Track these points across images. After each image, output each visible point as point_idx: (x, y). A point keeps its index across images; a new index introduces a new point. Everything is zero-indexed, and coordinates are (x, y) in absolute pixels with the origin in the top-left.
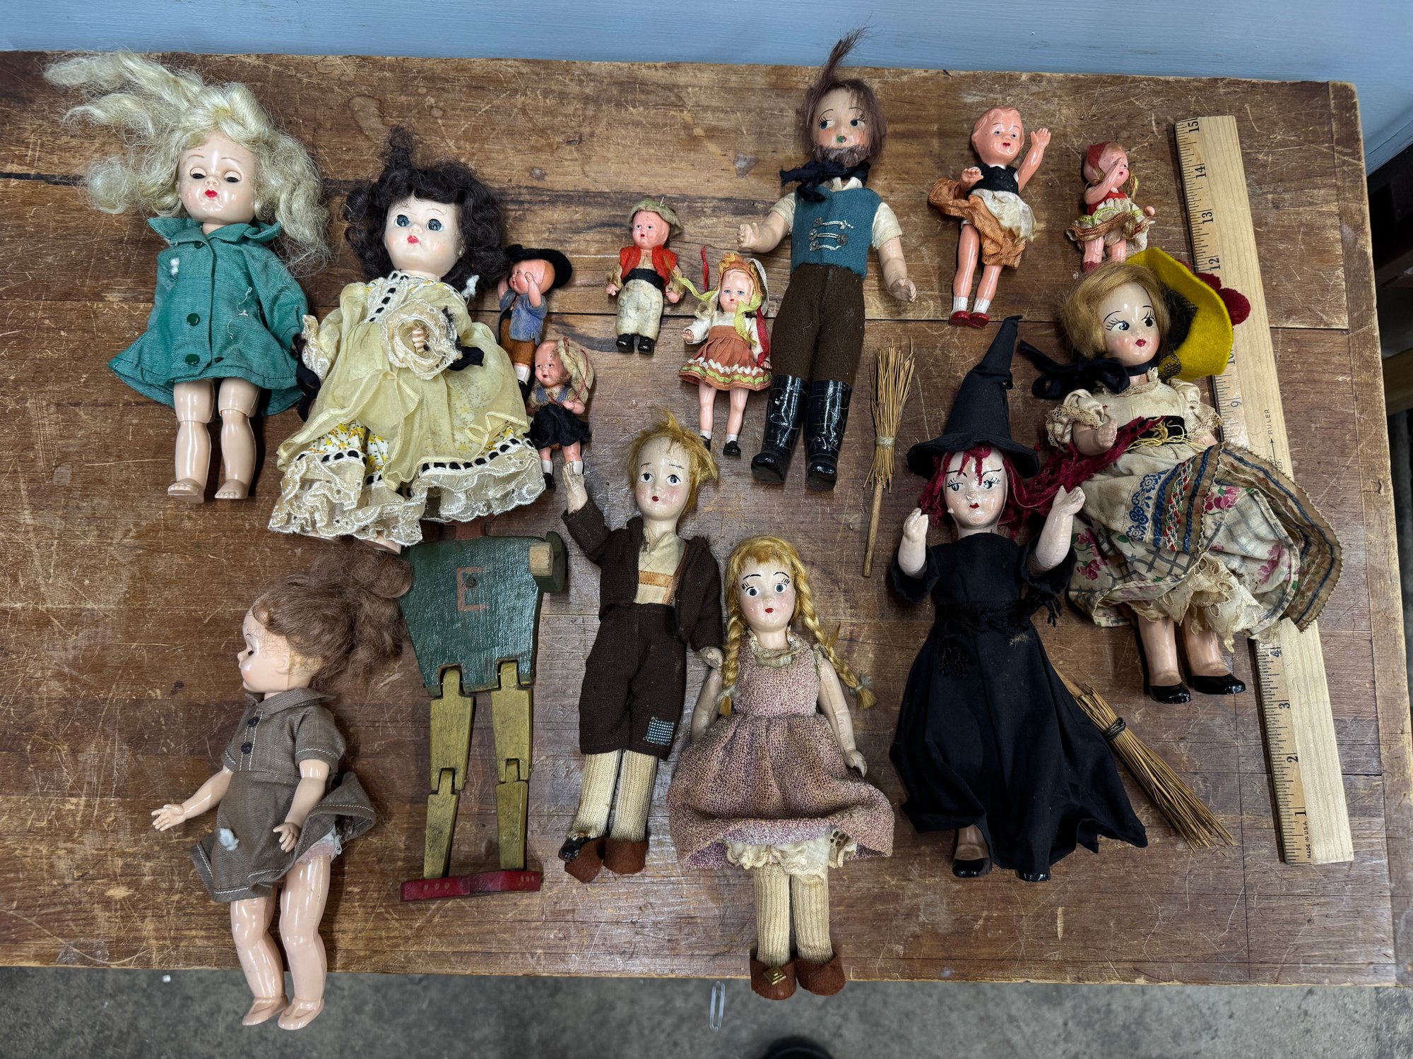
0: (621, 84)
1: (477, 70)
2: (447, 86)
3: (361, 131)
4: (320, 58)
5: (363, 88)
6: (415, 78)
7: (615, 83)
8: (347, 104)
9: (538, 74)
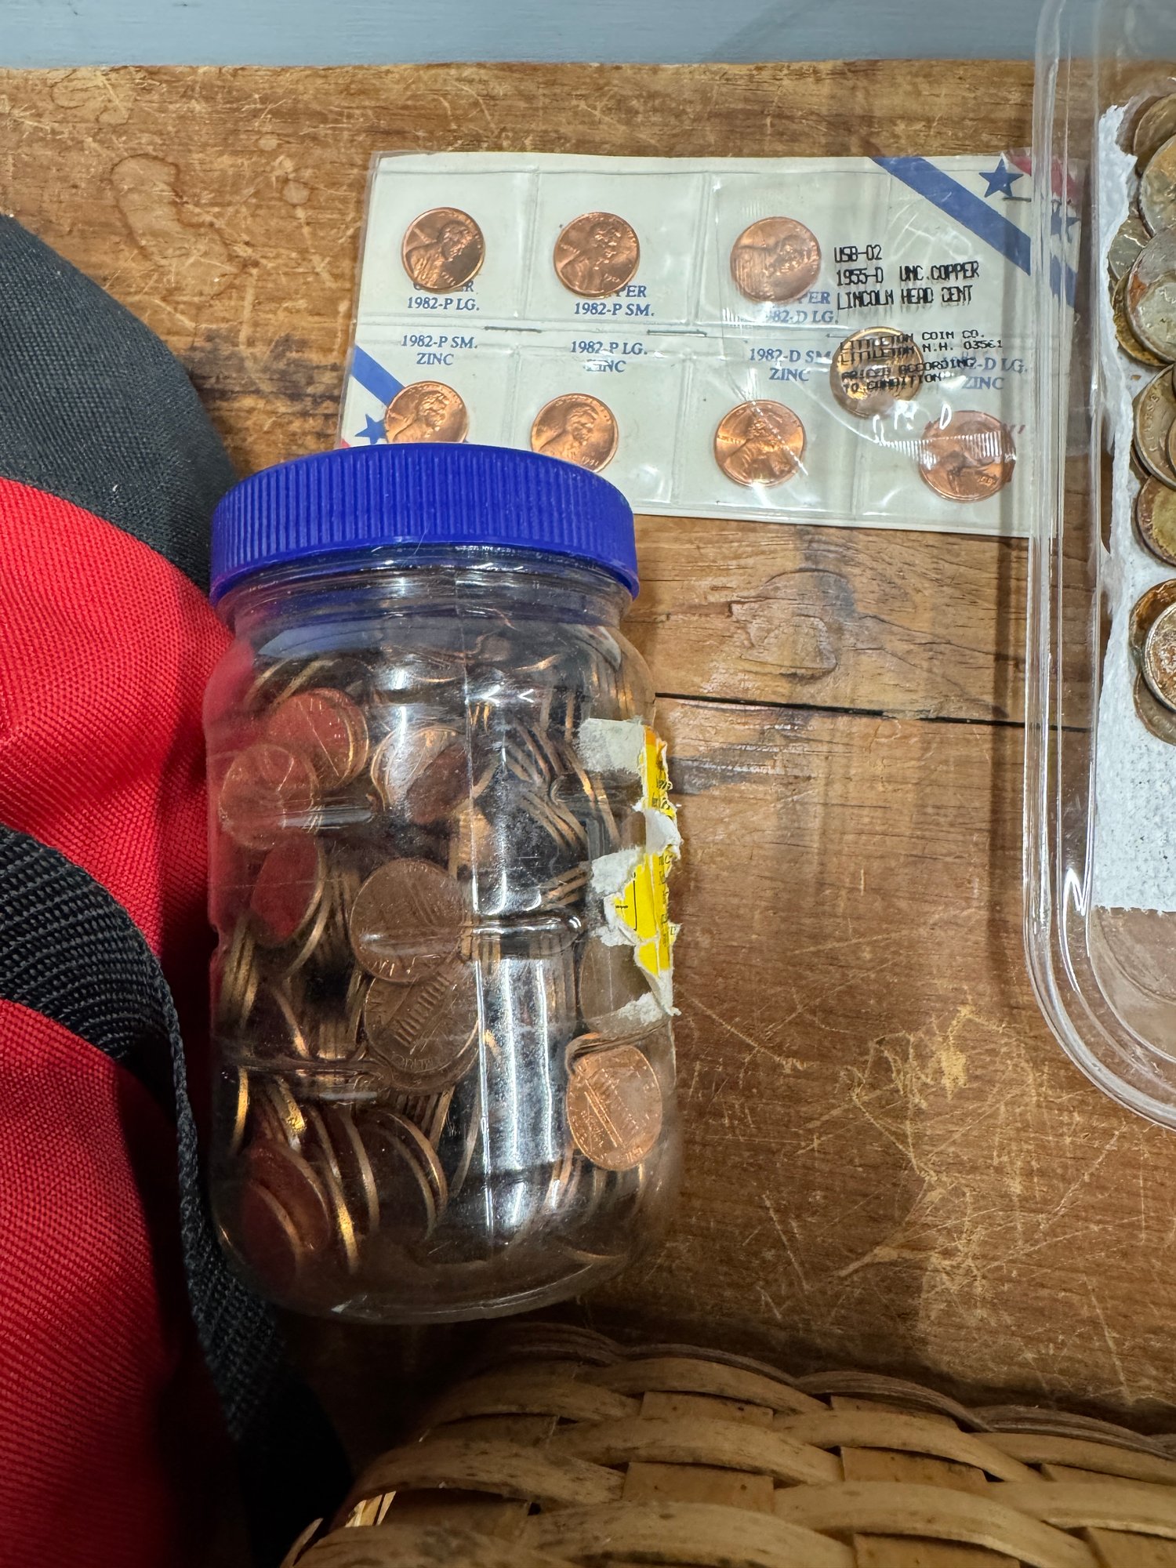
0: (730, 115)
1: (394, 92)
2: (323, 130)
3: (130, 236)
4: (62, 74)
5: (145, 138)
6: (255, 114)
7: (713, 115)
8: (107, 178)
9: (529, 98)
